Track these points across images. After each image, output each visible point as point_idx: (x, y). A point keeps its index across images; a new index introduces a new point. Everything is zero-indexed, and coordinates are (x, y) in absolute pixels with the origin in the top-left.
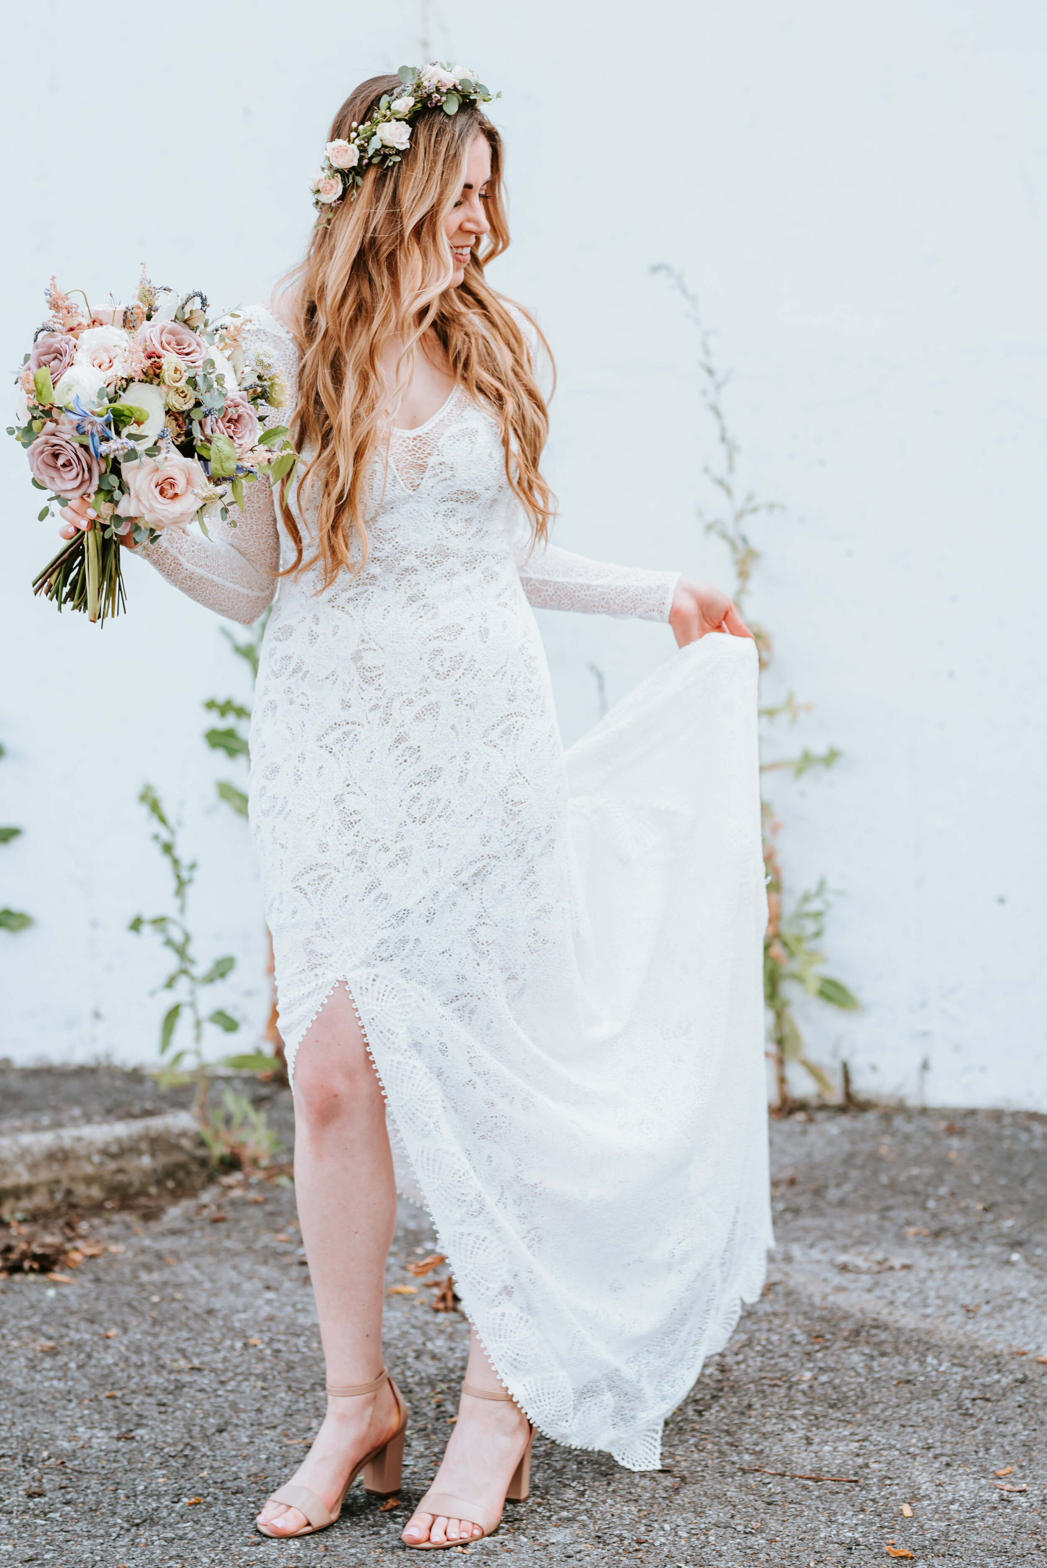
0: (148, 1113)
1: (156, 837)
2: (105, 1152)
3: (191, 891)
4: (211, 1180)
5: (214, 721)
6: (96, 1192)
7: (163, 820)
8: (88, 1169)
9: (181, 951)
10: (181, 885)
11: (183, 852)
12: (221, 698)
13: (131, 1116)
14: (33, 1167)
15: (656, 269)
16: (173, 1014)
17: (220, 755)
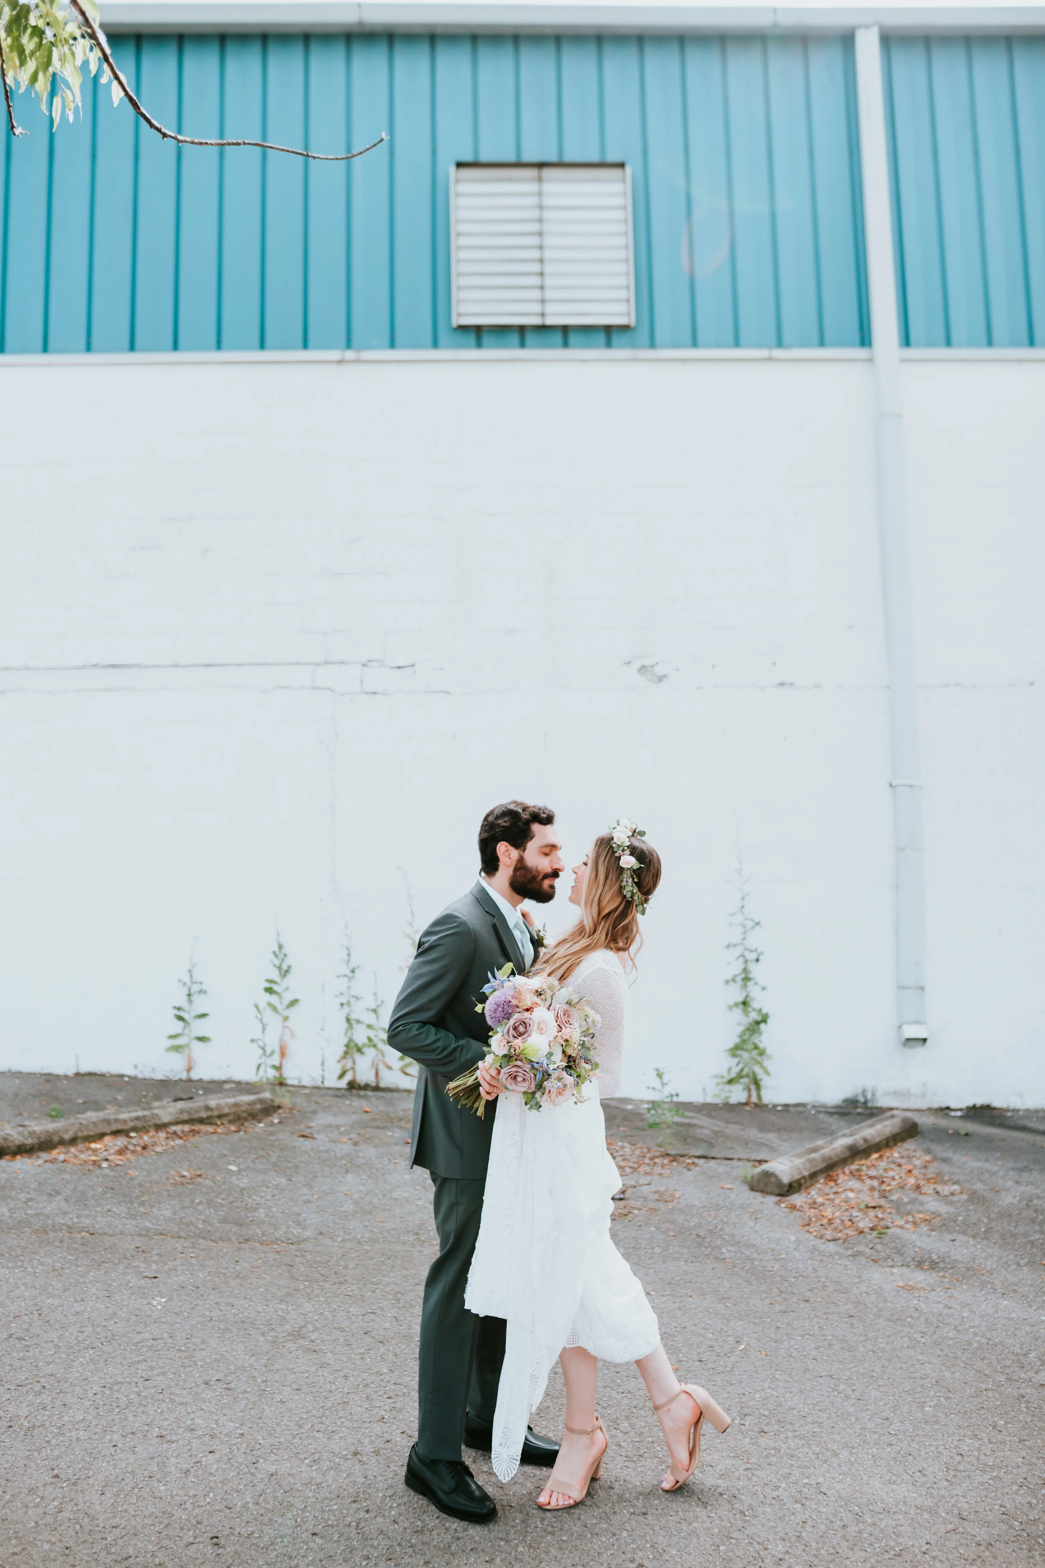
0: (257, 1093)
1: (257, 1017)
2: (249, 1104)
3: (266, 1032)
4: (275, 1112)
5: (268, 985)
6: (245, 1115)
7: (259, 1012)
8: (243, 1108)
9: (263, 1049)
10: (264, 1029)
11: (264, 1022)
12: (270, 979)
13: (252, 1094)
14: (230, 1108)
15: (399, 868)
16: (259, 1066)
17: (267, 995)
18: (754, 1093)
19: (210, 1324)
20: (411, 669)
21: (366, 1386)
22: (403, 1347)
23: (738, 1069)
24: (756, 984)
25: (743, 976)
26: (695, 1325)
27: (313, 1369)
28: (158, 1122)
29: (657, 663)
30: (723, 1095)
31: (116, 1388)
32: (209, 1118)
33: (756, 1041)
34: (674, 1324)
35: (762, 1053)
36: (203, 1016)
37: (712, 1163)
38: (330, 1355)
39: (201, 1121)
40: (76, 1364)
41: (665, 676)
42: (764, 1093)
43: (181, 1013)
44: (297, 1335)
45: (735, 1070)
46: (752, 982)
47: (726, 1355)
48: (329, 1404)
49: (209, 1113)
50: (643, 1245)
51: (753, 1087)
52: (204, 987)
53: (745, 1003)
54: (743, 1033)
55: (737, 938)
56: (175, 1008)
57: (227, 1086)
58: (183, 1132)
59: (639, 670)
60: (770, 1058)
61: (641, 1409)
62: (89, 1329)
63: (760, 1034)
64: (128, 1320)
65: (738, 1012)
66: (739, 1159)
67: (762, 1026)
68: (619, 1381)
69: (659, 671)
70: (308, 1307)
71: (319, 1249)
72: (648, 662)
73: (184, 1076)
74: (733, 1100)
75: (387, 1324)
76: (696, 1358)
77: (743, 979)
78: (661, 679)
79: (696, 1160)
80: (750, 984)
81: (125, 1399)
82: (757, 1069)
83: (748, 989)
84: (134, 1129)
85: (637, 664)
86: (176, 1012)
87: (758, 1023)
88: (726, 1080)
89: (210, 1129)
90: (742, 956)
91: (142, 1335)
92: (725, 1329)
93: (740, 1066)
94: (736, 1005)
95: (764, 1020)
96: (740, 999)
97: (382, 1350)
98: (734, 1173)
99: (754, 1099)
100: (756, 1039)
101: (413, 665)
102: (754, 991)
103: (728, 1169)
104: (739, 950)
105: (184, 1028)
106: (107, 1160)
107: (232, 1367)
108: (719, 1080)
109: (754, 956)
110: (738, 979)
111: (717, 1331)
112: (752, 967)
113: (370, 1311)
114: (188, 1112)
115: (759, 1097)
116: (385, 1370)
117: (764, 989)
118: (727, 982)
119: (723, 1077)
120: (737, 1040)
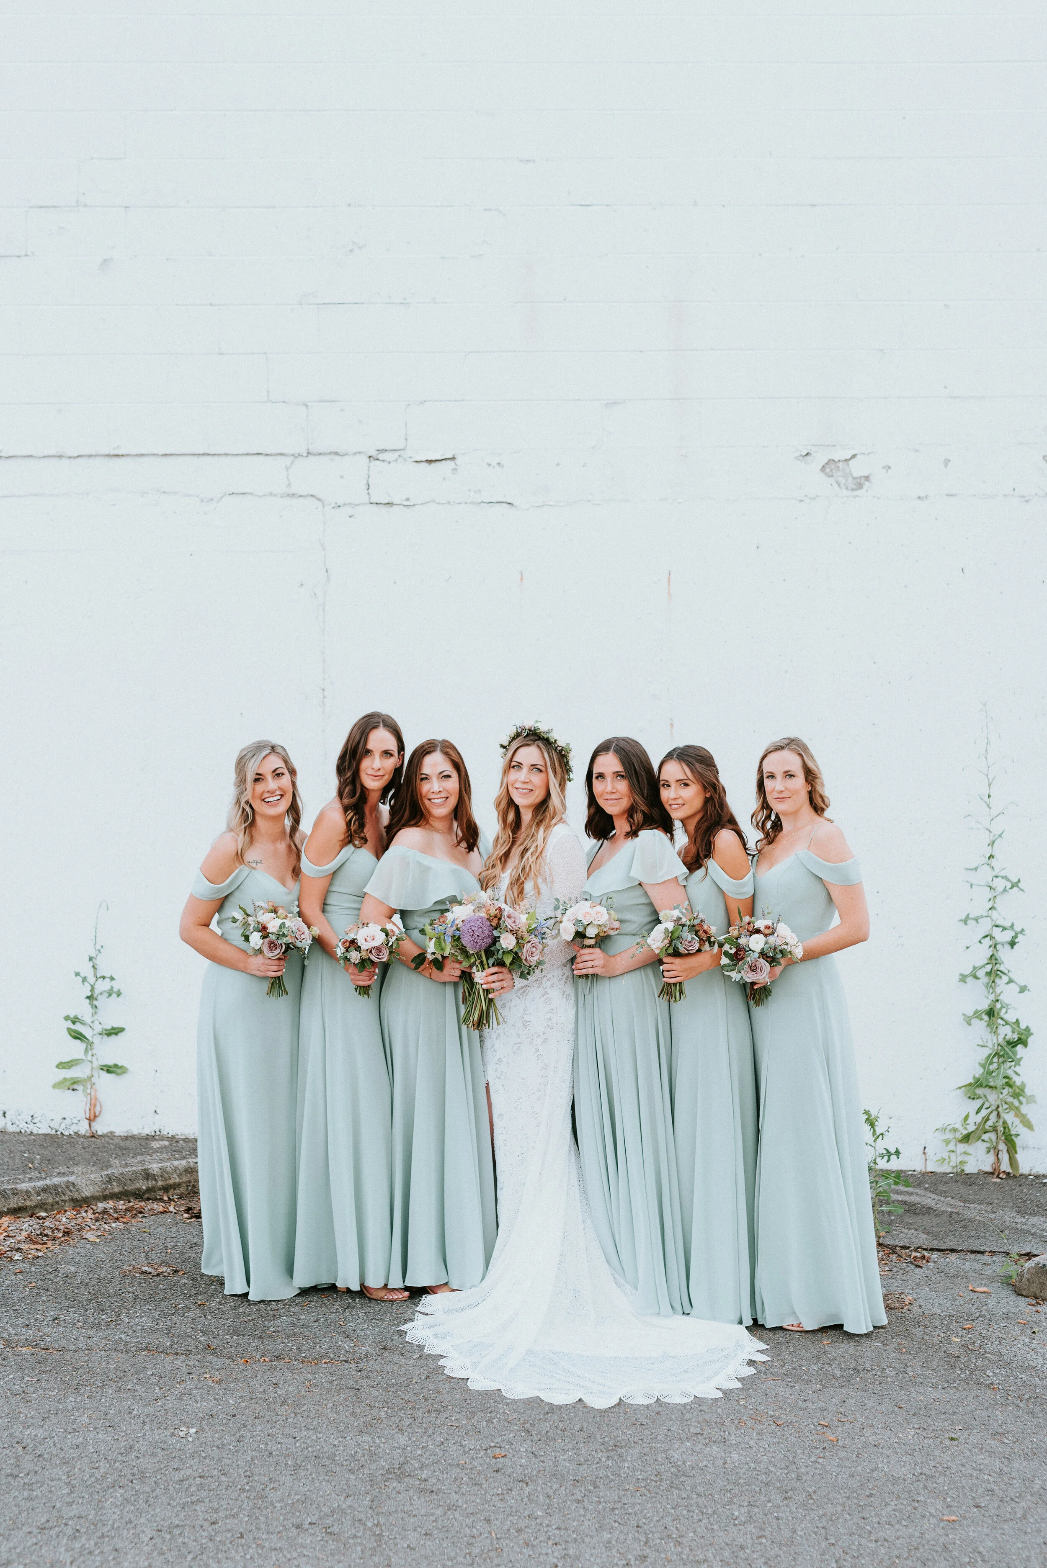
18: (1005, 1157)
19: (271, 1459)
20: (451, 464)
21: (519, 1531)
22: (555, 1487)
23: (979, 1118)
24: (1011, 981)
25: (988, 968)
26: (963, 1465)
27: (439, 1512)
28: (76, 1195)
29: (854, 456)
30: (954, 1160)
31: (177, 1532)
32: (149, 1190)
33: (1010, 1073)
34: (932, 1463)
35: (1019, 1092)
36: (115, 1032)
37: (953, 1257)
38: (456, 1496)
39: (139, 1195)
40: (107, 1505)
41: (867, 478)
42: (1020, 1157)
43: (78, 1027)
44: (400, 1472)
45: (975, 1119)
46: (1005, 979)
47: (1012, 1499)
48: (476, 1551)
49: (150, 1184)
50: (868, 1366)
51: (1002, 1147)
52: (116, 986)
53: (991, 1013)
54: (989, 1059)
55: (980, 907)
56: (67, 1018)
57: (155, 1145)
58: (116, 1210)
59: (823, 469)
60: (1031, 1100)
61: (906, 1559)
62: (104, 1466)
63: (1018, 1062)
64: (153, 1455)
65: (980, 1026)
66: (993, 1253)
67: (1019, 1048)
68: (868, 1528)
69: (857, 469)
70: (402, 1440)
71: (389, 1368)
72: (839, 455)
73: (83, 1128)
74: (971, 1168)
75: (523, 1461)
76: (972, 1503)
77: (989, 974)
78: (860, 483)
79: (925, 1253)
80: (1001, 982)
81: (195, 1544)
82: (1009, 1118)
83: (998, 990)
84: (42, 1206)
85: (821, 458)
86: (69, 1024)
87: (1012, 1044)
88: (959, 1136)
89: (158, 1207)
90: (991, 936)
91: (182, 1472)
92: (1006, 1470)
93: (984, 1112)
94: (977, 1015)
95: (1022, 1041)
96: (985, 1006)
97: (527, 1490)
98: (988, 1271)
99: (1005, 1166)
100: (1008, 1069)
101: (453, 458)
102: (1007, 993)
103: (978, 1266)
104: (985, 926)
105: (86, 1051)
106: (18, 1250)
107: (325, 1509)
108: (949, 1136)
109: (1008, 936)
110: (981, 973)
111: (995, 1472)
112: (1004, 954)
113: (492, 1444)
114: (118, 1180)
115: (1013, 1162)
116: (539, 1513)
117: (1023, 989)
118: (963, 979)
119: (955, 1130)
120: (979, 1072)
